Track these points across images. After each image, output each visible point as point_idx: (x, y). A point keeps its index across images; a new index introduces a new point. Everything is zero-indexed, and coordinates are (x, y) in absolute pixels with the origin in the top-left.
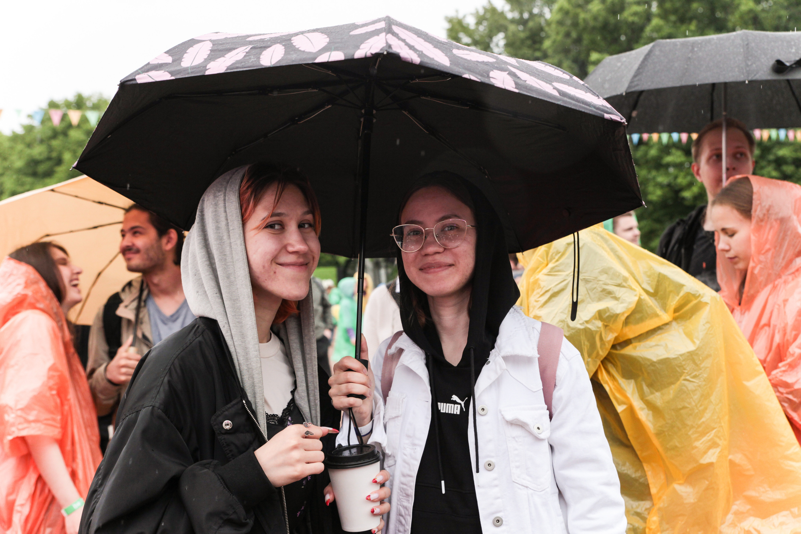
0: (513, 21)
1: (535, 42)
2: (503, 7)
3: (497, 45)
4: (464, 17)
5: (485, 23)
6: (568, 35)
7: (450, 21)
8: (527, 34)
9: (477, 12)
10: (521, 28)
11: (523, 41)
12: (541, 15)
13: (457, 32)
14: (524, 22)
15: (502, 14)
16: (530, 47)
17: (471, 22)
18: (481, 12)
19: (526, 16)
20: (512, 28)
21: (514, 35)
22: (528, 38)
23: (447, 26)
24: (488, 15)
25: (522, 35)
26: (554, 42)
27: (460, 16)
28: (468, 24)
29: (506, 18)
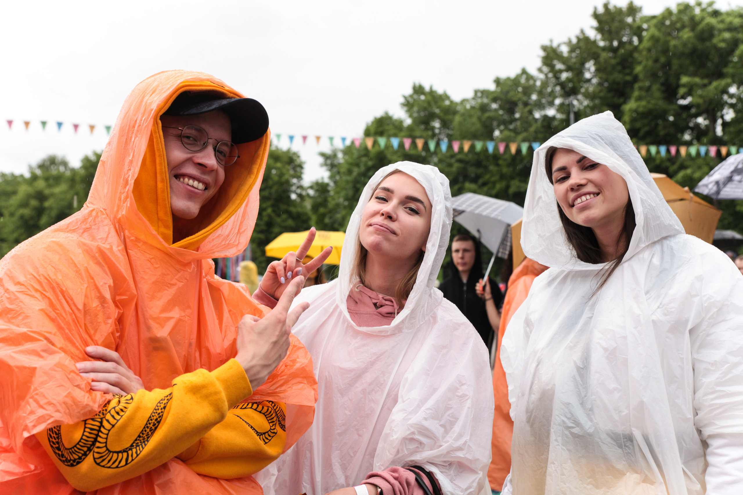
0: (604, 49)
1: (624, 68)
2: (596, 36)
3: (589, 70)
4: (559, 46)
5: (578, 51)
6: (656, 61)
7: (544, 48)
8: (618, 60)
9: (570, 41)
10: (611, 54)
11: (614, 67)
12: (631, 42)
13: (552, 60)
14: (615, 50)
15: (594, 42)
16: (620, 72)
17: (565, 50)
18: (574, 41)
19: (615, 43)
20: (604, 55)
21: (606, 61)
22: (618, 64)
23: (542, 54)
24: (582, 44)
25: (613, 62)
26: (645, 67)
27: (555, 45)
28: (562, 52)
29: (598, 47)
